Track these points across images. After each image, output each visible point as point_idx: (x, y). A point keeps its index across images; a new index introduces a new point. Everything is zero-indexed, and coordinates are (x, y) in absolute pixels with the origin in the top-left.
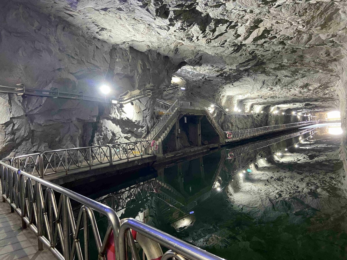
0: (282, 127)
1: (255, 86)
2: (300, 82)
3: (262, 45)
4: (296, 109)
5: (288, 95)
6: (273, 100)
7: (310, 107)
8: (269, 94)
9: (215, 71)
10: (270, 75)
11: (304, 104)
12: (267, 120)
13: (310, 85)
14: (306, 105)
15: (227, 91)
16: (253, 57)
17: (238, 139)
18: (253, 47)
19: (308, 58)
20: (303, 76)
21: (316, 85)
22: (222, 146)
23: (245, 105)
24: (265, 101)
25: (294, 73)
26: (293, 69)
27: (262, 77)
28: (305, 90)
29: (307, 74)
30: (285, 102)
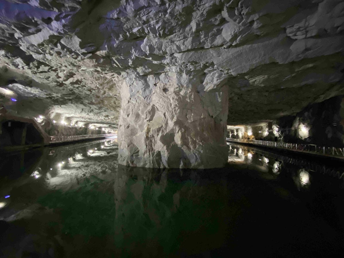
0: (95, 136)
1: (77, 110)
2: (104, 114)
3: (78, 88)
4: (105, 127)
5: (98, 119)
6: (90, 121)
7: (111, 127)
8: (87, 117)
9: (44, 94)
10: (86, 106)
11: (108, 125)
12: (86, 131)
13: (109, 116)
14: (109, 126)
15: (56, 110)
16: (72, 92)
17: (61, 141)
18: (71, 87)
19: (106, 102)
20: (105, 111)
21: (112, 117)
22: (46, 146)
23: (71, 121)
24: (85, 120)
25: (100, 108)
26: (99, 106)
27: (82, 106)
28: (107, 118)
29: (107, 110)
30: (97, 123)
